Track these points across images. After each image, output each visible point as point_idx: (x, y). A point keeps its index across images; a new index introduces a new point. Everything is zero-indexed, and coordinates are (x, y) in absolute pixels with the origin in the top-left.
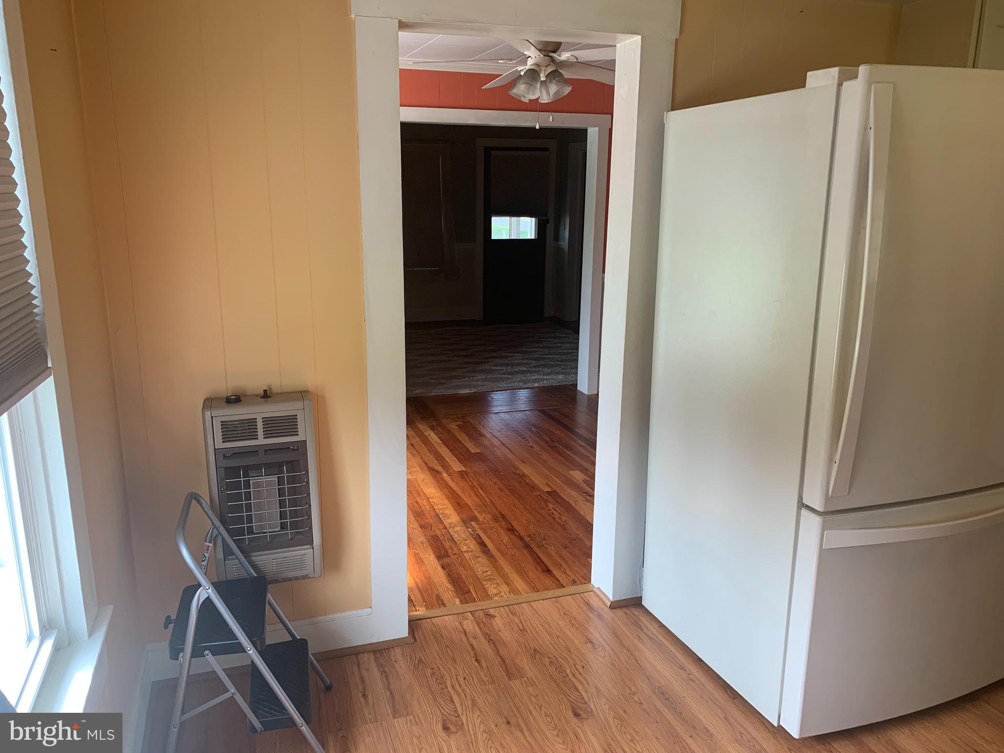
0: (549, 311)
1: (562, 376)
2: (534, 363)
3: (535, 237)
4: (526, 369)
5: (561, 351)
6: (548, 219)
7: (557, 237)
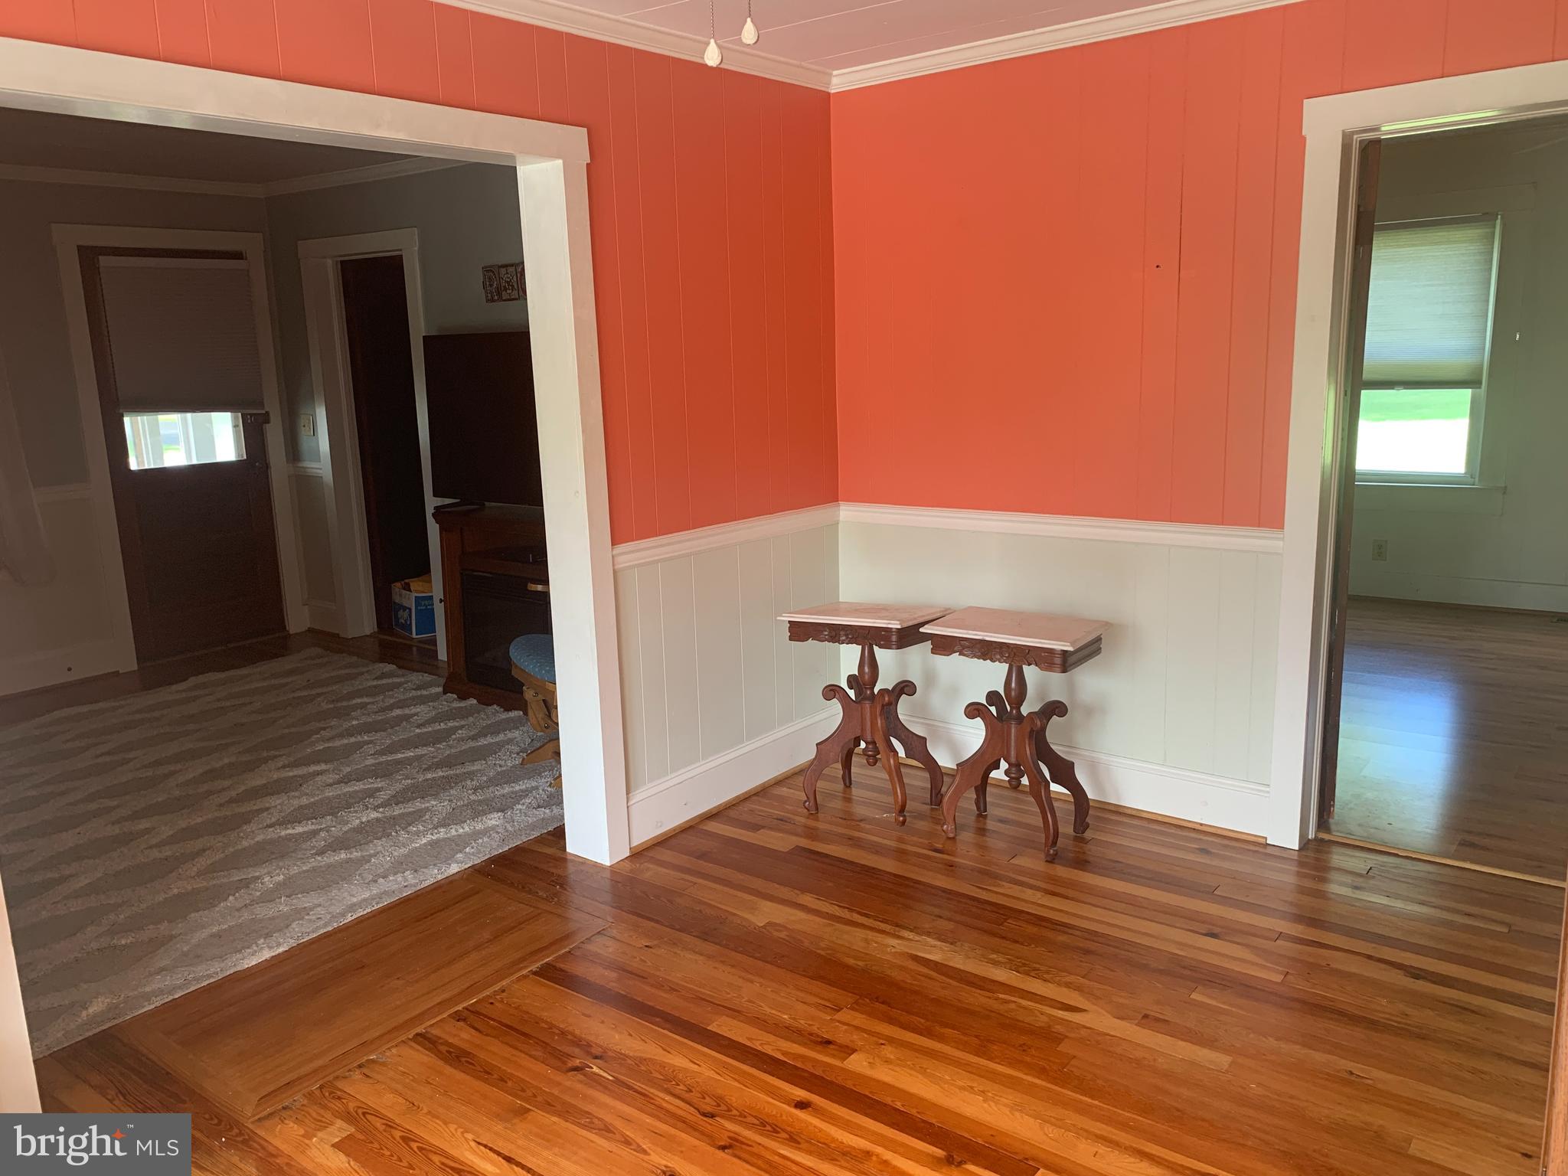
0: (298, 619)
1: (496, 815)
2: (388, 788)
3: (238, 453)
4: (380, 815)
5: (418, 731)
6: (267, 413)
7: (294, 452)
